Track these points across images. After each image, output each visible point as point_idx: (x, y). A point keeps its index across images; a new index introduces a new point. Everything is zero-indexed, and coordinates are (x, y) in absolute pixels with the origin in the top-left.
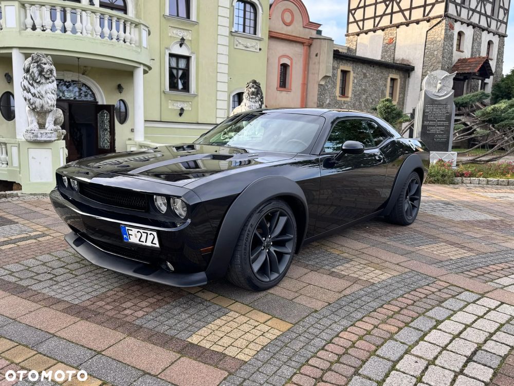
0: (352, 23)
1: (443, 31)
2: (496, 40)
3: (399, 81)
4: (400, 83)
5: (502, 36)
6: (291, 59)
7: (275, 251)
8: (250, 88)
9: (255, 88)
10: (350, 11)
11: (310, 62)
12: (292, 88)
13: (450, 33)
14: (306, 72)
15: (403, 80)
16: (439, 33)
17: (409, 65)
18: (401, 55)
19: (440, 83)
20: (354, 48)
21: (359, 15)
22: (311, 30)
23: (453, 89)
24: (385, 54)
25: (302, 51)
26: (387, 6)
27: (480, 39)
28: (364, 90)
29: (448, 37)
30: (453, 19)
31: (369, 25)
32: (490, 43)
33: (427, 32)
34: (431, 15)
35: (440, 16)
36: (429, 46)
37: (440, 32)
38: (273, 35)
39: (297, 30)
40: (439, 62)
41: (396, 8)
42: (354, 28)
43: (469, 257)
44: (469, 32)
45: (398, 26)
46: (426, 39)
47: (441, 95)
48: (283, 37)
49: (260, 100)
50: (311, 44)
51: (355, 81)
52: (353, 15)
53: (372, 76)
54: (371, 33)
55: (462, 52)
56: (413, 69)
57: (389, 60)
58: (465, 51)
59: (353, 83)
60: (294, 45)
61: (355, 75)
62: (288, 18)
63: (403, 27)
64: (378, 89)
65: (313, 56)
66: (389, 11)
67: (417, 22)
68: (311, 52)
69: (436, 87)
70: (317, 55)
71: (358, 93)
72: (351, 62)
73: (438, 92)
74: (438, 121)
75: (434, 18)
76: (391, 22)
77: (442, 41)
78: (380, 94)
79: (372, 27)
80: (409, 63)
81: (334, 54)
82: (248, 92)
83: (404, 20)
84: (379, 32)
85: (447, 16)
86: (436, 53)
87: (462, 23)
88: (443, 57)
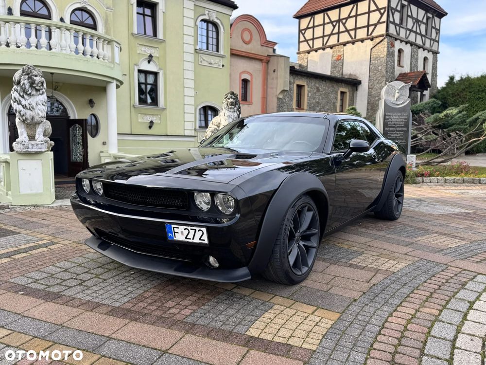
0: (302, 42)
1: (386, 49)
2: (430, 56)
3: (348, 94)
4: (349, 96)
5: (435, 53)
6: (251, 75)
7: (303, 245)
8: (229, 99)
9: (234, 99)
10: (300, 31)
11: (269, 77)
12: (253, 101)
13: (391, 51)
14: (265, 87)
15: (351, 93)
16: (382, 50)
17: (356, 80)
18: (349, 70)
19: (398, 93)
20: (305, 64)
21: (309, 34)
22: (268, 48)
23: (409, 97)
24: (334, 69)
25: (261, 67)
26: (334, 27)
27: (417, 55)
28: (318, 103)
29: (390, 54)
30: (394, 37)
31: (318, 43)
32: (425, 59)
33: (371, 49)
34: (374, 34)
35: (382, 36)
36: (373, 62)
37: (383, 48)
38: (234, 52)
39: (255, 48)
40: (383, 77)
41: (342, 29)
42: (304, 47)
43: (464, 245)
44: (407, 49)
45: (344, 44)
46: (371, 55)
47: (399, 103)
48: (243, 54)
49: (238, 110)
50: (269, 61)
51: (310, 94)
52: (303, 35)
53: (324, 90)
54: (320, 51)
55: (403, 67)
56: (360, 83)
57: (338, 75)
58: (405, 66)
59: (308, 96)
60: (253, 61)
61: (309, 89)
62: (247, 37)
63: (349, 46)
64: (330, 102)
65: (271, 71)
66: (336, 30)
67: (362, 41)
68: (270, 68)
69: (394, 96)
70: (274, 71)
71: (312, 105)
72: (305, 77)
73: (396, 100)
74: (398, 127)
75: (377, 37)
76: (338, 41)
77: (385, 57)
78: (332, 106)
79: (321, 46)
80: (356, 78)
81: (290, 70)
82: (226, 102)
83: (350, 39)
84: (328, 50)
85: (388, 35)
86: (380, 68)
87: (401, 41)
88: (387, 72)
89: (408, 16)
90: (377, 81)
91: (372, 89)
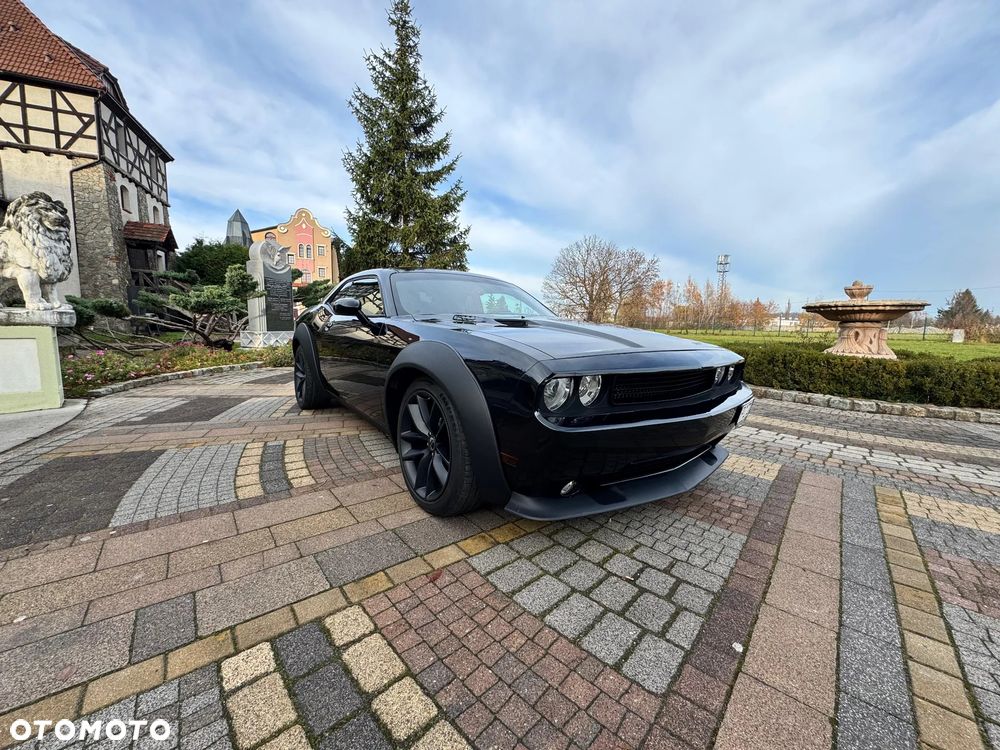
1: (103, 177)
2: (159, 206)
5: (165, 205)
13: (111, 184)
16: (95, 180)
19: (279, 255)
27: (145, 202)
29: (111, 190)
30: (112, 166)
32: (155, 208)
33: (72, 172)
34: (73, 150)
35: (93, 157)
36: (79, 193)
37: (96, 178)
40: (105, 220)
44: (132, 189)
45: (1, 146)
46: (72, 182)
55: (130, 213)
58: (132, 212)
63: (14, 152)
67: (46, 152)
69: (273, 259)
73: (276, 265)
74: (281, 297)
75: (79, 156)
77: (105, 192)
83: (13, 140)
85: (103, 160)
86: (96, 206)
87: (124, 176)
88: (110, 214)
89: (126, 143)
90: (94, 225)
91: (85, 235)
